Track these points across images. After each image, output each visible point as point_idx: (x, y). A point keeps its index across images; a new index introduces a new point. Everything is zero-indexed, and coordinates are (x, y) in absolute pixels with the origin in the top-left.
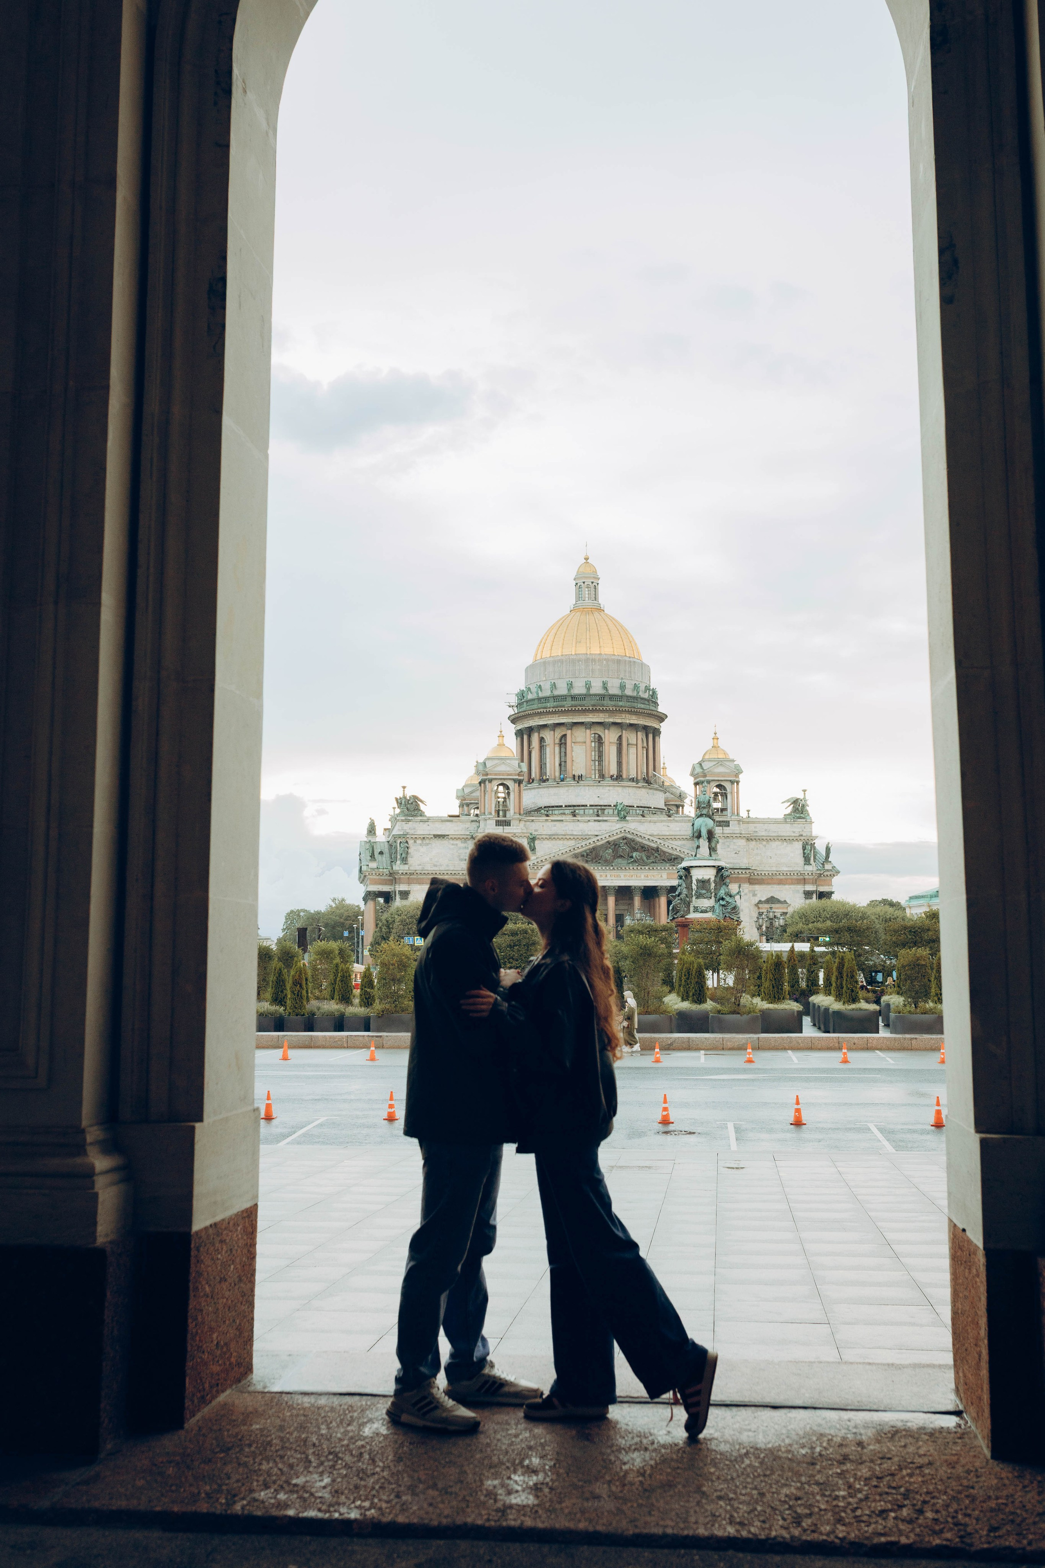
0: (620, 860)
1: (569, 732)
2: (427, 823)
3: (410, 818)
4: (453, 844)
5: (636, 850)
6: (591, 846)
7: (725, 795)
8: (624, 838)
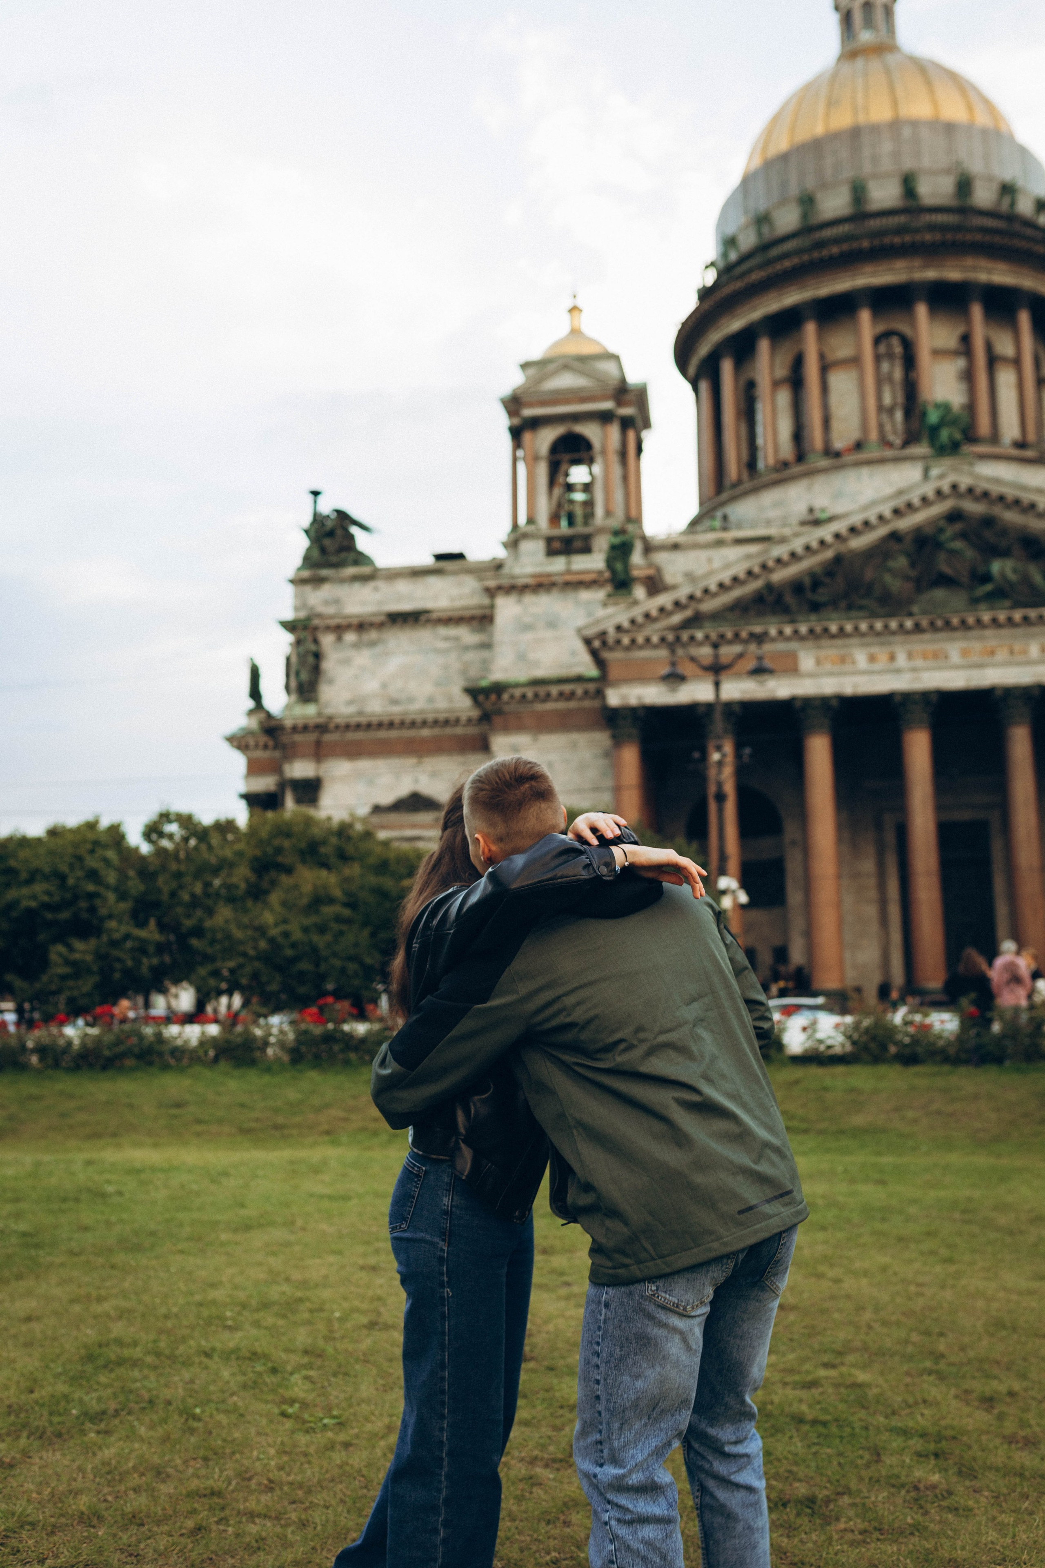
0: (939, 594)
1: (810, 336)
2: (372, 584)
3: (324, 572)
4: (447, 639)
6: (829, 554)
8: (954, 516)
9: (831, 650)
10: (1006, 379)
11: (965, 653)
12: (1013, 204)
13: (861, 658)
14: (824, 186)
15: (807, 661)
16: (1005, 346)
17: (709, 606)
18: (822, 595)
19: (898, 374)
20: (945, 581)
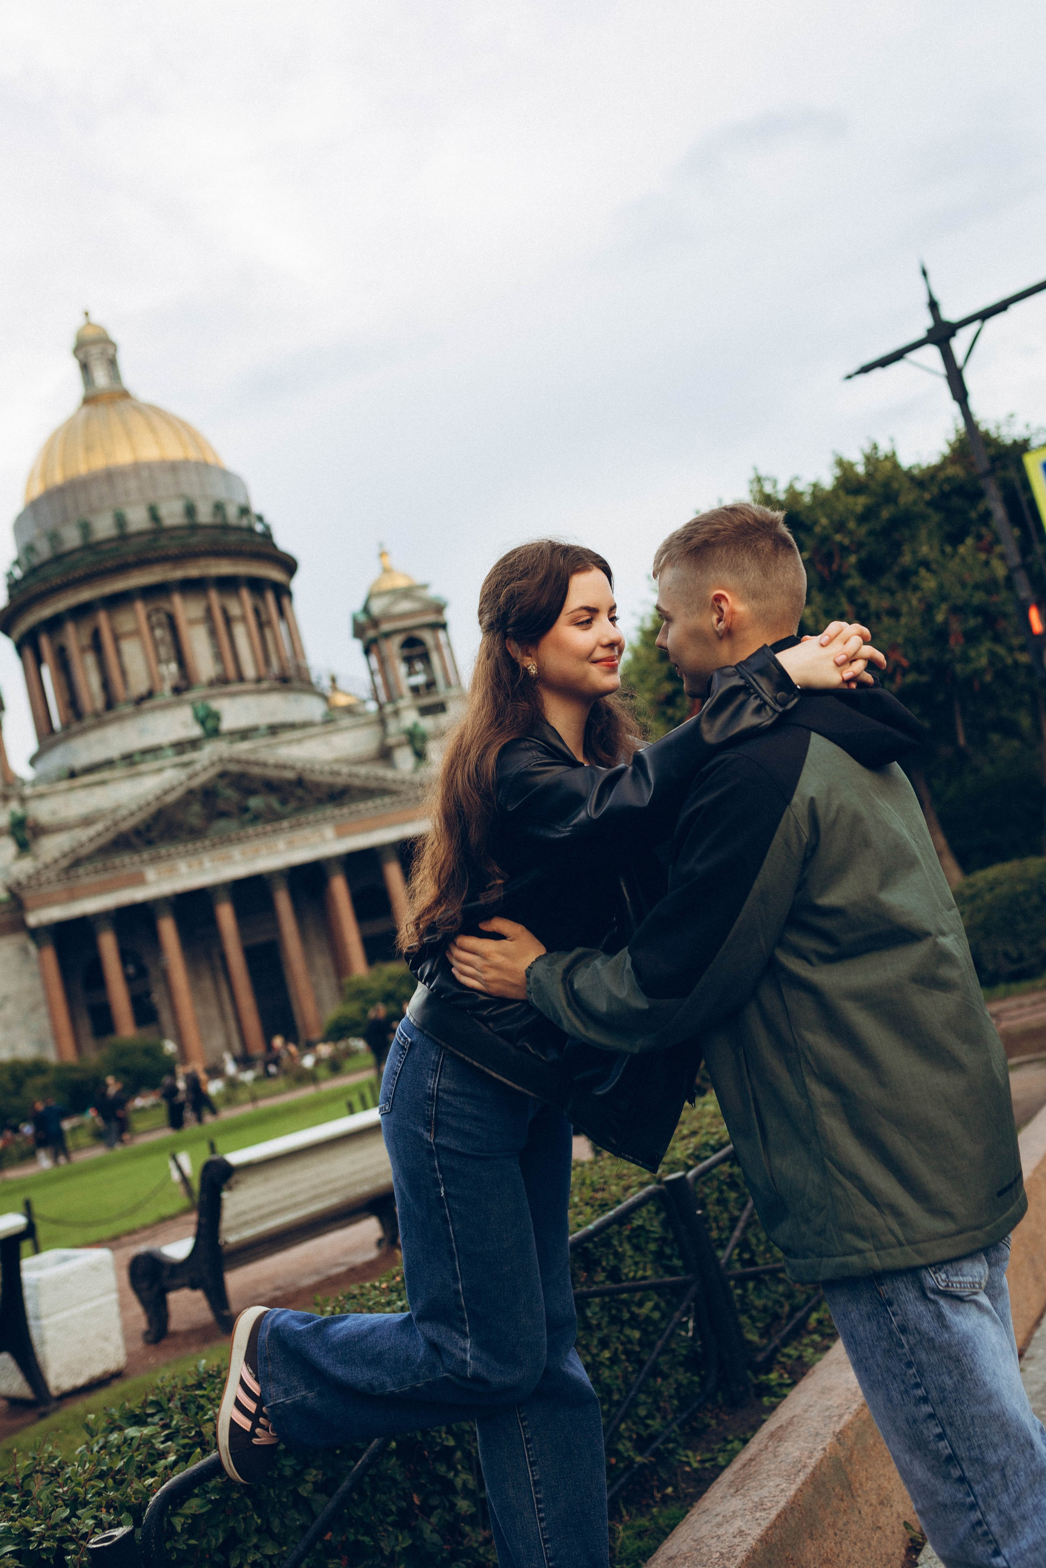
0: (222, 824)
1: (102, 618)
5: (251, 792)
6: (153, 809)
7: (425, 658)
8: (223, 775)
9: (164, 866)
10: (240, 631)
11: (244, 854)
12: (224, 516)
13: (182, 866)
14: (94, 511)
15: (151, 874)
16: (235, 610)
17: (84, 852)
18: (154, 834)
19: (168, 638)
20: (223, 815)
